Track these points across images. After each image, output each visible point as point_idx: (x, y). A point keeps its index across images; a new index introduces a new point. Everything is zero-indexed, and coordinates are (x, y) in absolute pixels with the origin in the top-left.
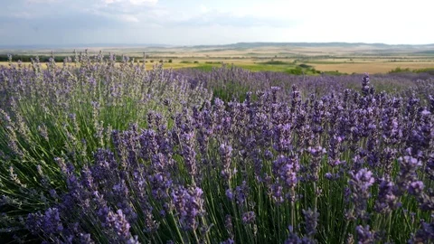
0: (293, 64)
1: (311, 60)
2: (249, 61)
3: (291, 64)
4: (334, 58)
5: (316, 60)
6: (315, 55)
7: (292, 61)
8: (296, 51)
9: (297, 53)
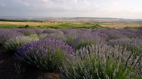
2: (80, 23)
3: (93, 24)
4: (107, 23)
6: (101, 21)
9: (95, 21)
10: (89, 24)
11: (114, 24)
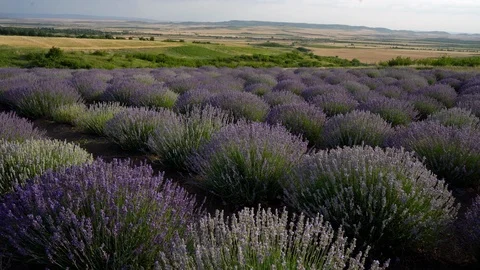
0: (291, 46)
1: (310, 44)
2: (243, 42)
3: (288, 47)
4: (335, 42)
5: (315, 44)
6: (314, 37)
7: (290, 43)
8: (294, 33)
9: (295, 35)
10: (274, 45)
11: (356, 46)
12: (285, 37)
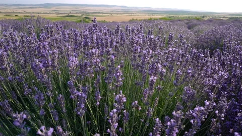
1: (90, 15)
2: (54, 15)
3: (79, 17)
4: (103, 13)
5: (93, 15)
6: (92, 11)
7: (80, 15)
8: (82, 9)
10: (72, 16)
11: (113, 15)
12: (77, 12)
